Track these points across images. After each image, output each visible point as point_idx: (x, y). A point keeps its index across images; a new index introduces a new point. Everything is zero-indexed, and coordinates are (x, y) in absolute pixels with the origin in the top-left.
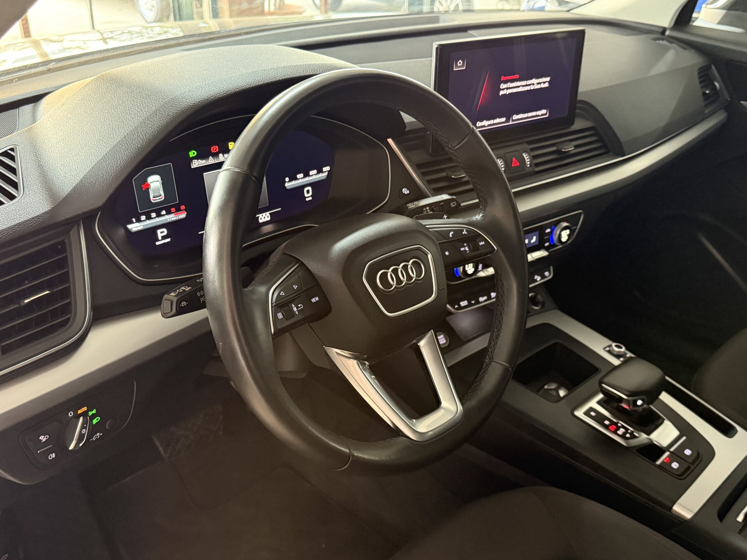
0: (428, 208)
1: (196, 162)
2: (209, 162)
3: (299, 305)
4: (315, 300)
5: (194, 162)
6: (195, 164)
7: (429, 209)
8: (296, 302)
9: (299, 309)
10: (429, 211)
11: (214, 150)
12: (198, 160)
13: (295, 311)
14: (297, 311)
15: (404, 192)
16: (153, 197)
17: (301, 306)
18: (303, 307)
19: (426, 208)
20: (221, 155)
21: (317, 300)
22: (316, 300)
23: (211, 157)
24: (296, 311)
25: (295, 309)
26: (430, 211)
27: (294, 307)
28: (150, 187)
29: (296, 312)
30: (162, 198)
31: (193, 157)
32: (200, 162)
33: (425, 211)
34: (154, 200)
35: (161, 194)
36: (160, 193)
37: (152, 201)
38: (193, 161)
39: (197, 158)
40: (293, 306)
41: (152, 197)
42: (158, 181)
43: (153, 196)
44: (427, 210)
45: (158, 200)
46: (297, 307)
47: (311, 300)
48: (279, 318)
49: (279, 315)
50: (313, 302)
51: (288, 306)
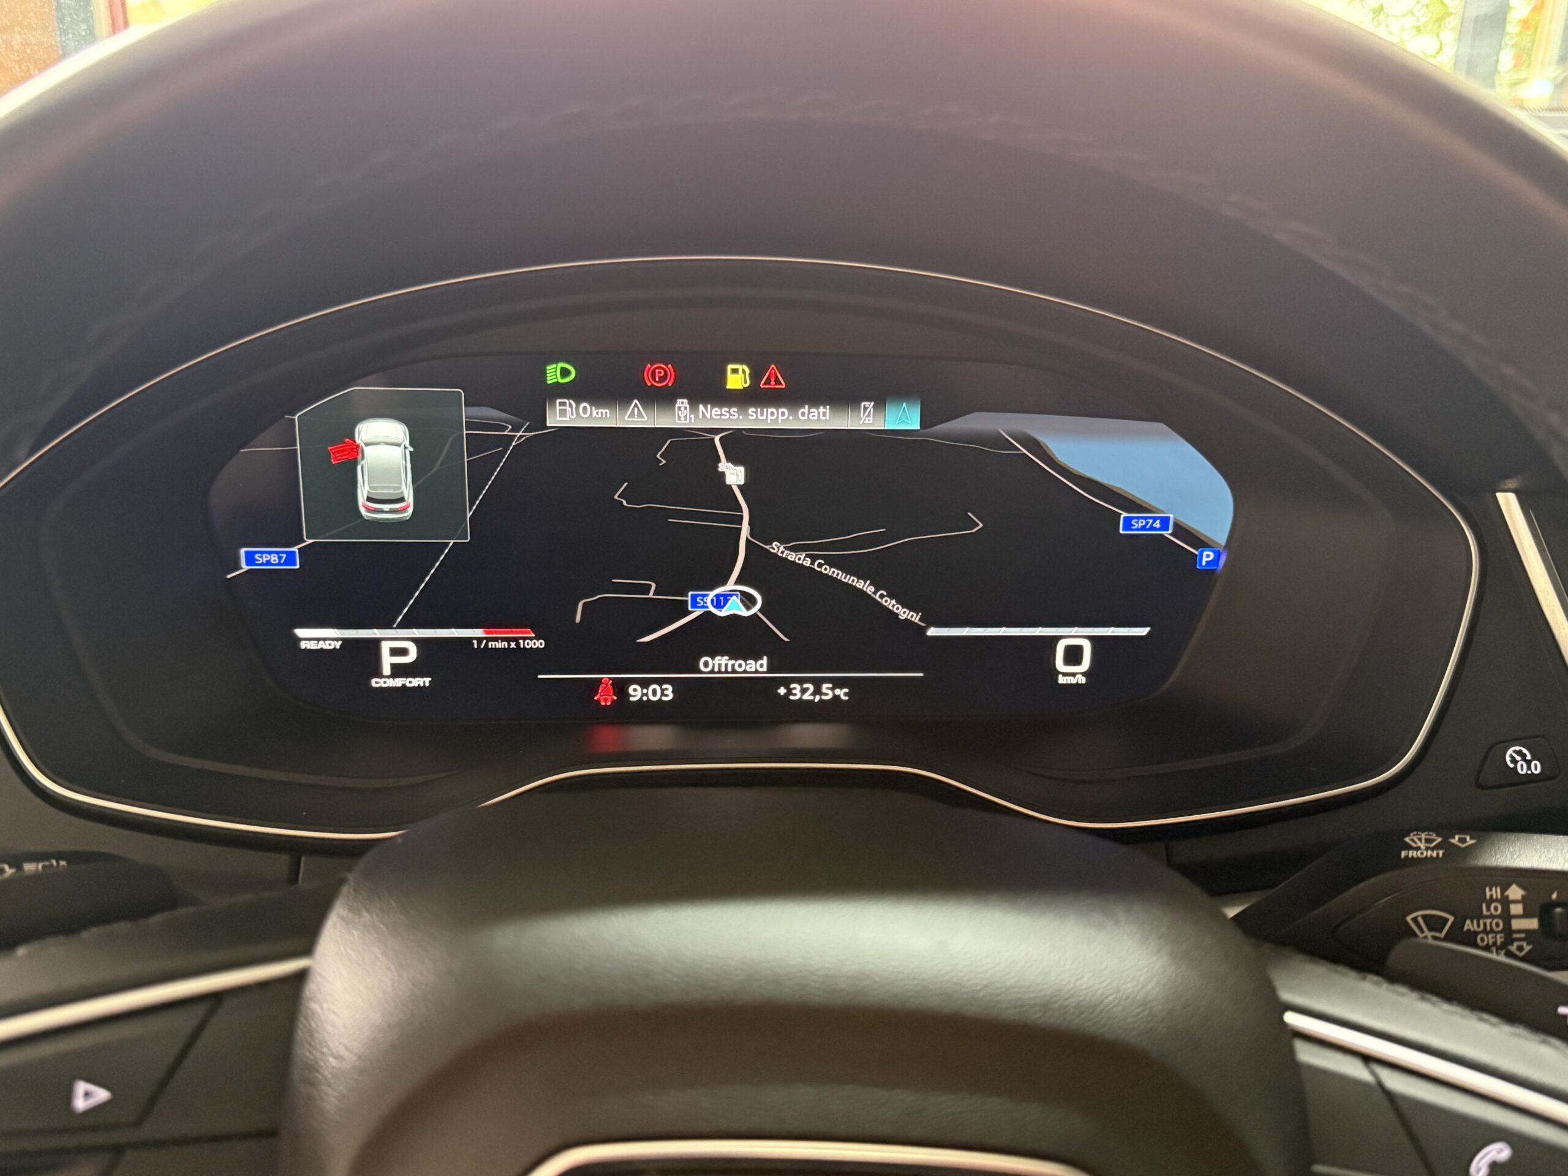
0: (1515, 892)
1: (570, 405)
2: (626, 418)
5: (564, 404)
6: (563, 412)
7: (1524, 900)
10: (1516, 909)
11: (657, 379)
12: (578, 402)
15: (1514, 761)
16: (369, 499)
19: (1504, 889)
20: (682, 403)
23: (636, 403)
26: (1526, 915)
28: (363, 458)
30: (404, 510)
31: (557, 383)
32: (584, 409)
33: (1492, 900)
34: (369, 510)
35: (402, 493)
36: (400, 488)
37: (363, 511)
38: (559, 400)
39: (576, 392)
41: (365, 498)
42: (399, 445)
43: (369, 492)
44: (1506, 902)
45: (386, 513)
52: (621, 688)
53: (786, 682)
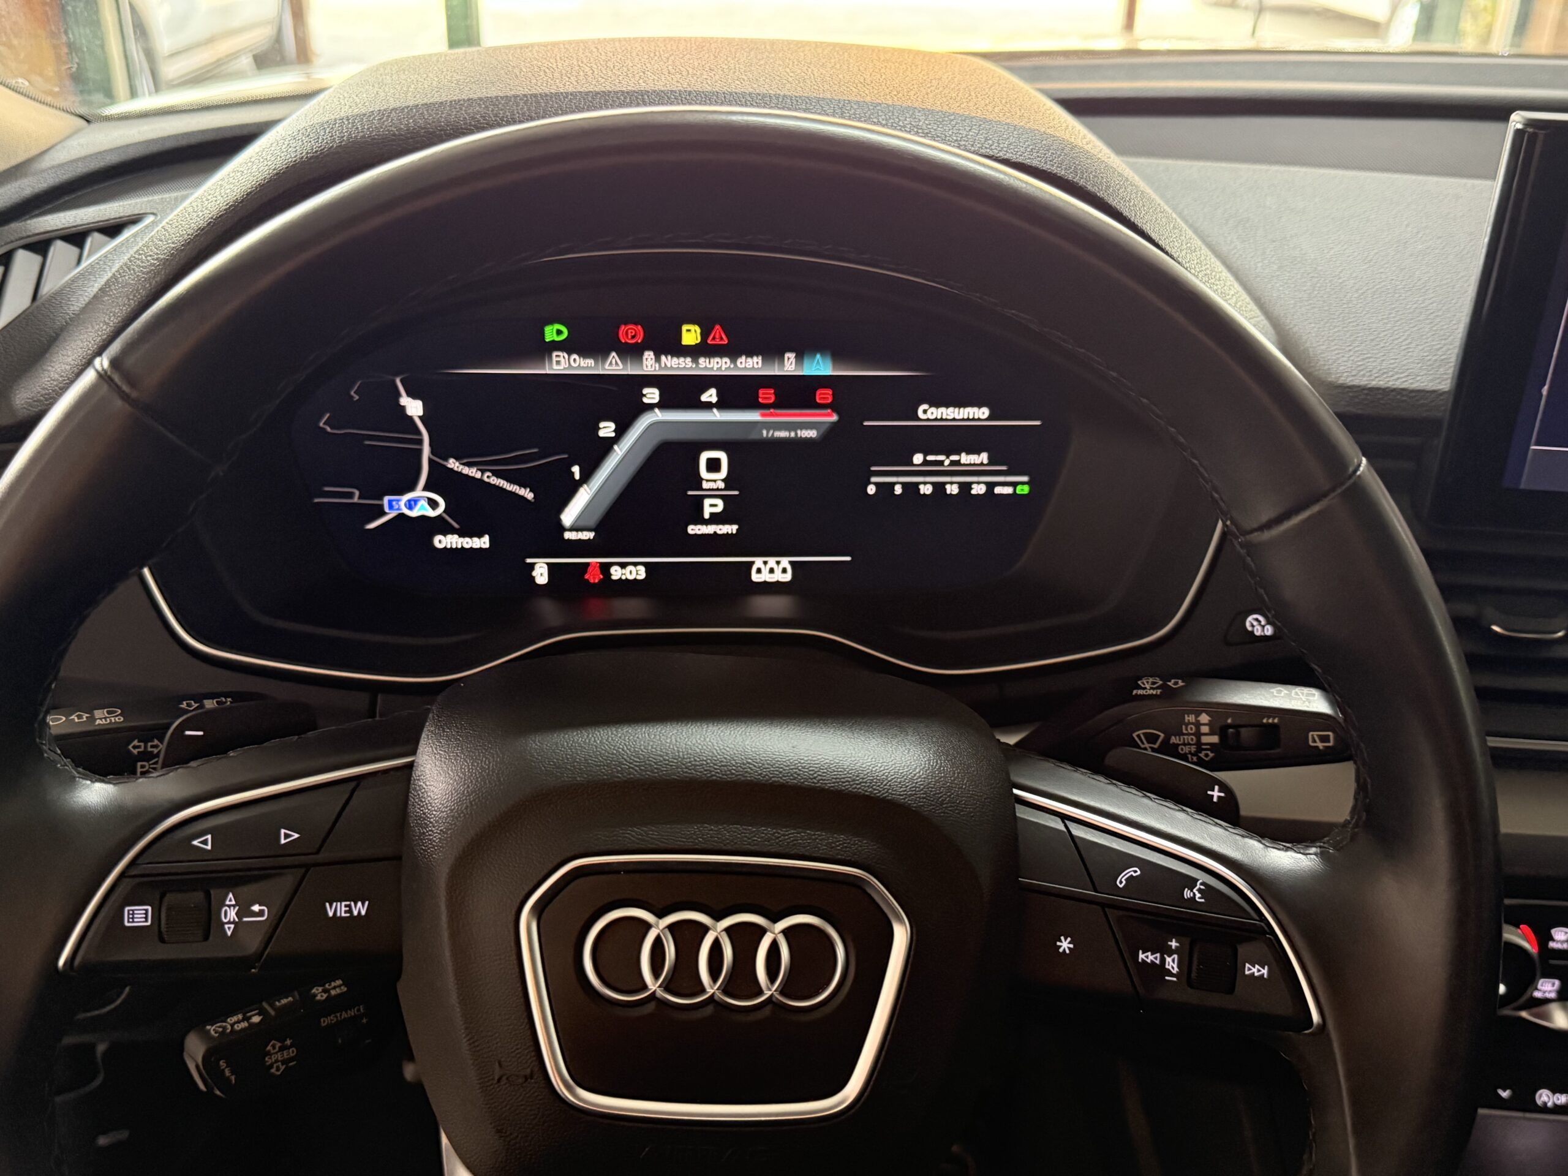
1: (564, 357)
2: (607, 367)
3: (256, 908)
4: (344, 909)
5: (559, 357)
6: (558, 363)
8: (246, 890)
9: (245, 919)
11: (630, 337)
12: (569, 355)
13: (225, 921)
14: (234, 922)
17: (260, 913)
18: (264, 918)
20: (649, 355)
21: (355, 913)
22: (350, 911)
23: (614, 354)
24: (229, 923)
25: (230, 914)
27: (229, 906)
29: (226, 926)
31: (553, 341)
32: (575, 360)
38: (555, 354)
39: (568, 347)
40: (230, 899)
46: (242, 912)
47: (327, 905)
48: (129, 922)
49: (133, 910)
50: (331, 914)
51: (208, 896)
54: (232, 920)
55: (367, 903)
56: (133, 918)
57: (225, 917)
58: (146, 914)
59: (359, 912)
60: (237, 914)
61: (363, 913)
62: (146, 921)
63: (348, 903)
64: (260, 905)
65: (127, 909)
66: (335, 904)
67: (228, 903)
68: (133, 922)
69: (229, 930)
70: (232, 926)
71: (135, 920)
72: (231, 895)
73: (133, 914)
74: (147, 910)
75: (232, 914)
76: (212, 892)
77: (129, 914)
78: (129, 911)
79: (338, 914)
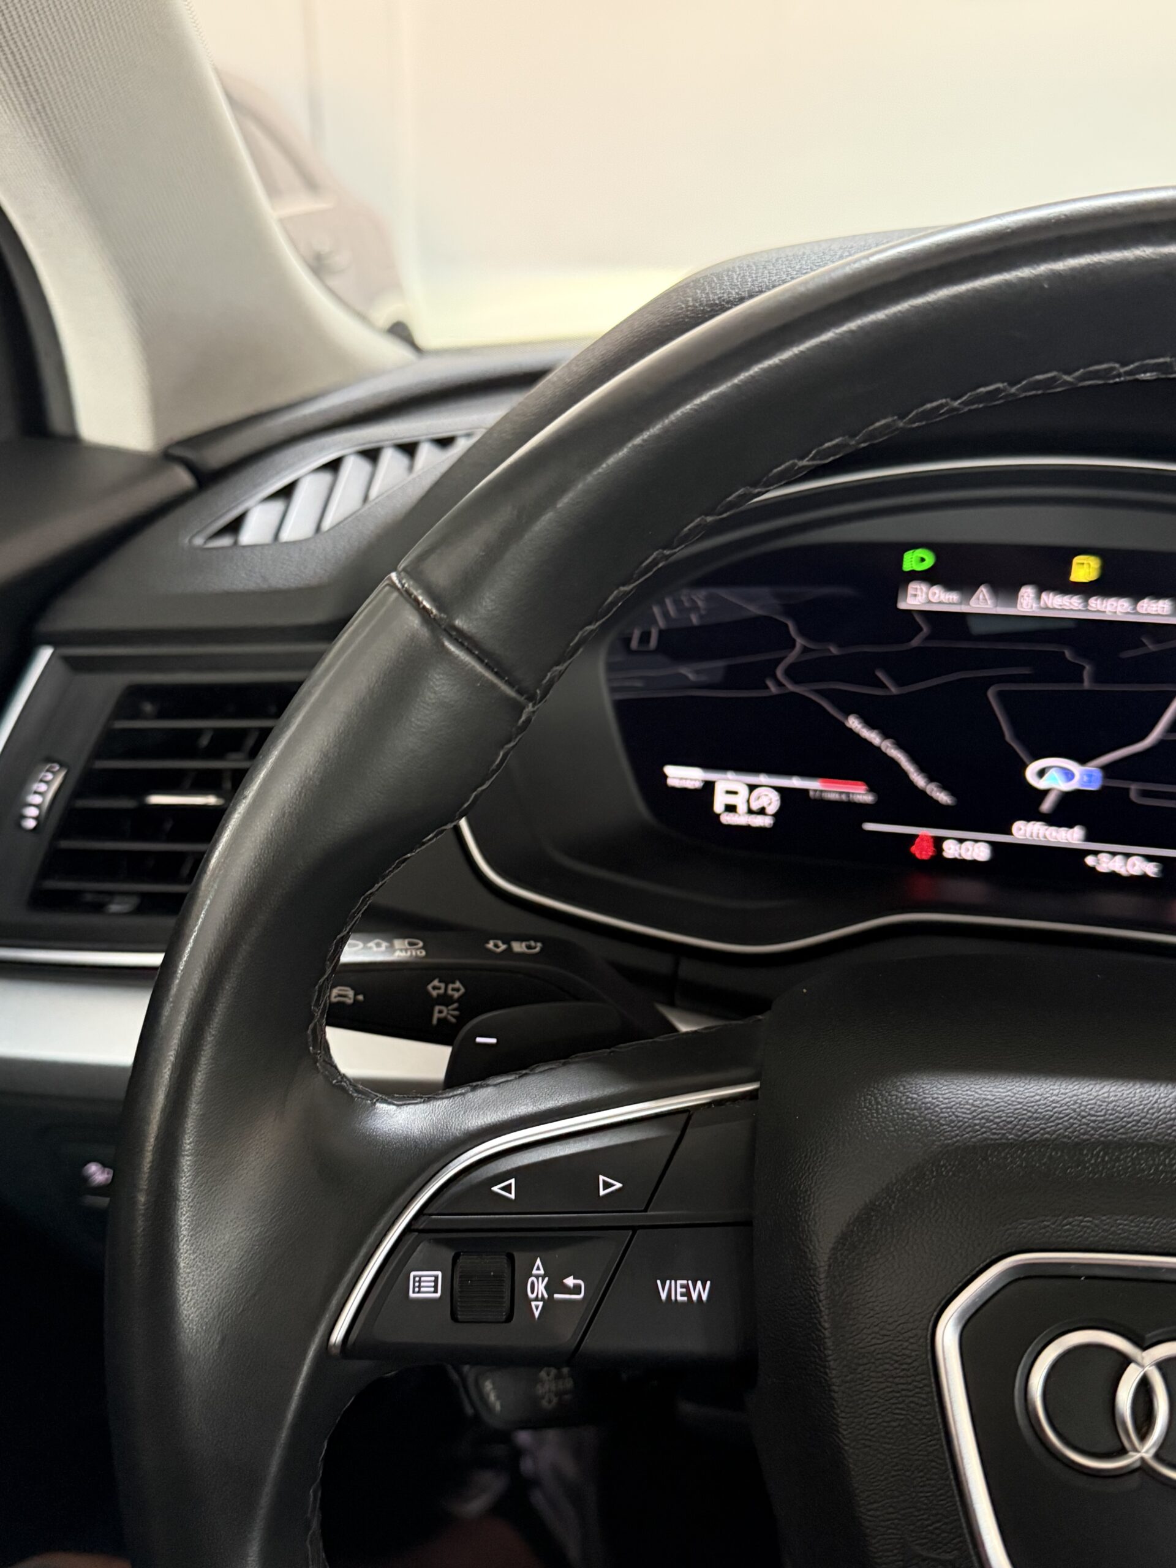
2: (973, 604)
3: (570, 1281)
8: (560, 1255)
9: (556, 1296)
13: (532, 1296)
14: (542, 1299)
17: (576, 1289)
18: (580, 1297)
20: (1027, 591)
21: (695, 1298)
22: (687, 1295)
24: (536, 1299)
25: (538, 1288)
27: (537, 1277)
29: (533, 1304)
31: (913, 571)
39: (930, 578)
40: (539, 1268)
46: (553, 1286)
47: (659, 1282)
48: (414, 1292)
49: (420, 1277)
50: (664, 1296)
51: (511, 1259)
52: (938, 842)
53: (1096, 853)
54: (540, 1296)
55: (708, 1283)
56: (419, 1287)
57: (532, 1292)
58: (436, 1281)
59: (700, 1296)
60: (546, 1288)
61: (704, 1297)
62: (436, 1291)
63: (685, 1282)
64: (574, 1278)
65: (413, 1274)
66: (668, 1282)
67: (535, 1272)
68: (419, 1292)
69: (537, 1308)
70: (541, 1304)
71: (422, 1289)
72: (538, 1262)
73: (420, 1281)
74: (436, 1277)
75: (541, 1288)
76: (516, 1255)
77: (414, 1282)
78: (414, 1277)
79: (673, 1298)
